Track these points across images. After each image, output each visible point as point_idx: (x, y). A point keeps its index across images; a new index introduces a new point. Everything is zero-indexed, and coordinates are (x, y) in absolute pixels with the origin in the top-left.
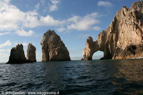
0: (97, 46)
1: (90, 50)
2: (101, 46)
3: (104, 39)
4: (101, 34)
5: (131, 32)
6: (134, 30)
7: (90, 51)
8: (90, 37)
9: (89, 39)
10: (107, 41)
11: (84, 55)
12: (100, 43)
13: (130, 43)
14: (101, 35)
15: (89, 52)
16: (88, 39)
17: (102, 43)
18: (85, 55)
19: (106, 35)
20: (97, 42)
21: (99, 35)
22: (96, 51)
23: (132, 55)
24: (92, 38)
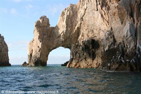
0: (57, 36)
1: (40, 45)
2: (64, 37)
3: (72, 23)
4: (67, 11)
5: (94, 14)
6: (97, 10)
7: (40, 47)
8: (44, 18)
9: (41, 21)
10: (76, 27)
11: (28, 55)
12: (62, 30)
13: (91, 35)
14: (66, 13)
15: (38, 49)
16: (38, 22)
17: (67, 30)
18: (31, 55)
19: (77, 15)
20: (57, 28)
21: (63, 14)
22: (55, 48)
23: (89, 60)
24: (48, 20)
